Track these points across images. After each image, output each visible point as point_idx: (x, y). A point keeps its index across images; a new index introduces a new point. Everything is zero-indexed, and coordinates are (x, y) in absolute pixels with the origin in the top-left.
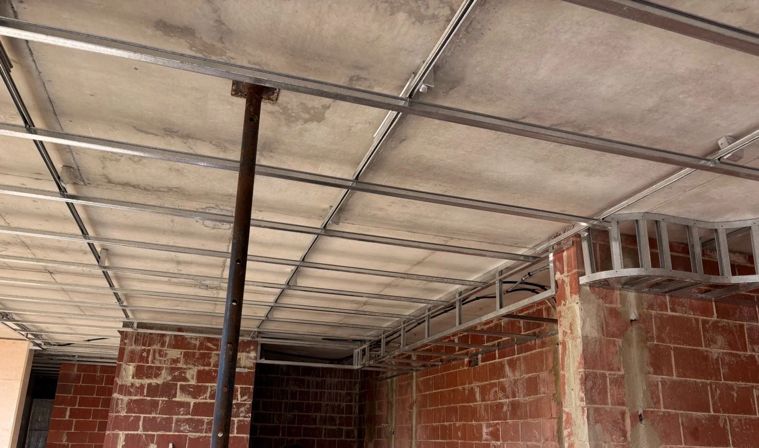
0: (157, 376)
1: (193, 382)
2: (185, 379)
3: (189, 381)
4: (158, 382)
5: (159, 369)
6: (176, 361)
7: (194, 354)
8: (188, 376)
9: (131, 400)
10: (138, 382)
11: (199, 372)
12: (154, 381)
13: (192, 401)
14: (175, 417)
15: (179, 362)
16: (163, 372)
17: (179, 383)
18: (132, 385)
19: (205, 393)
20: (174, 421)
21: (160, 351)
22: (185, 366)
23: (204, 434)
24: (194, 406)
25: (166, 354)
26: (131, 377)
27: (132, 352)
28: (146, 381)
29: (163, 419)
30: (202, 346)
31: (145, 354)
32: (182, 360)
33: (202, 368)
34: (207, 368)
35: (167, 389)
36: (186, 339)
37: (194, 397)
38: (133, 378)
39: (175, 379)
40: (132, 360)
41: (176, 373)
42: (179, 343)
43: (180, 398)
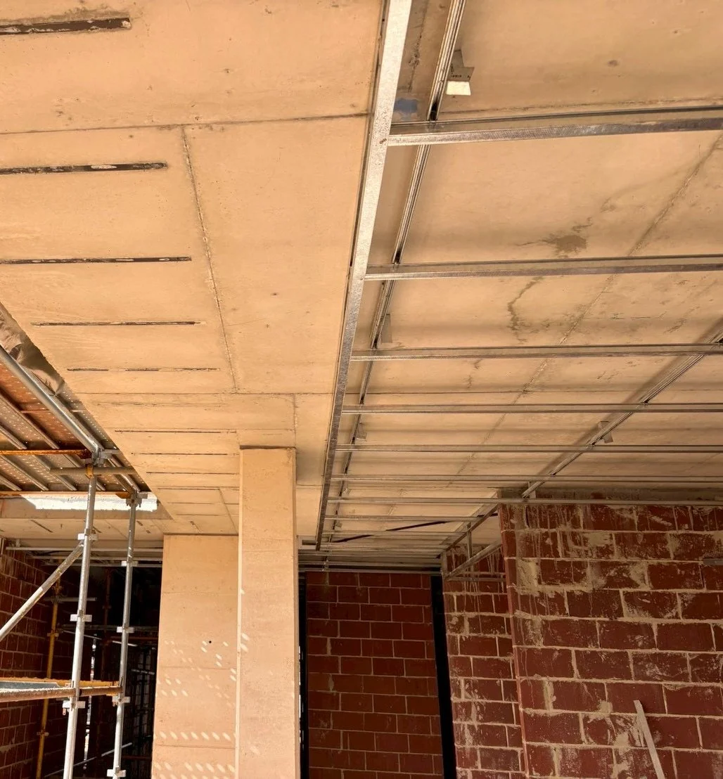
1: (646, 588)
2: (631, 583)
3: (637, 586)
4: (584, 589)
5: (580, 565)
6: (605, 551)
7: (634, 537)
8: (634, 577)
9: (546, 621)
10: (550, 590)
11: (652, 569)
12: (577, 588)
13: (654, 623)
14: (630, 652)
15: (612, 553)
16: (588, 570)
17: (621, 591)
18: (542, 595)
19: (673, 606)
20: (631, 660)
21: (574, 535)
22: (623, 560)
23: (692, 684)
24: (659, 631)
25: (586, 540)
26: (536, 582)
27: (528, 539)
28: (564, 589)
29: (610, 655)
30: (643, 524)
31: (549, 541)
32: (616, 549)
33: (655, 561)
34: (664, 561)
36: (612, 511)
37: (656, 616)
38: (539, 583)
39: (611, 582)
40: (530, 553)
41: (612, 573)
42: (602, 519)
43: (630, 616)
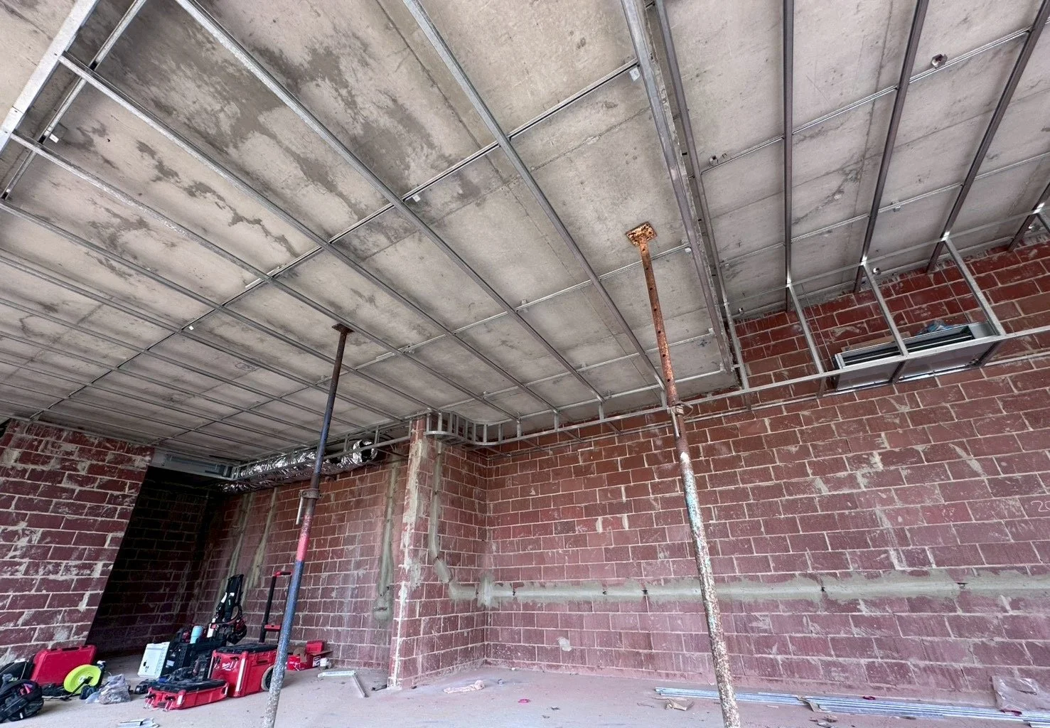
0: (44, 463)
35: (54, 476)
